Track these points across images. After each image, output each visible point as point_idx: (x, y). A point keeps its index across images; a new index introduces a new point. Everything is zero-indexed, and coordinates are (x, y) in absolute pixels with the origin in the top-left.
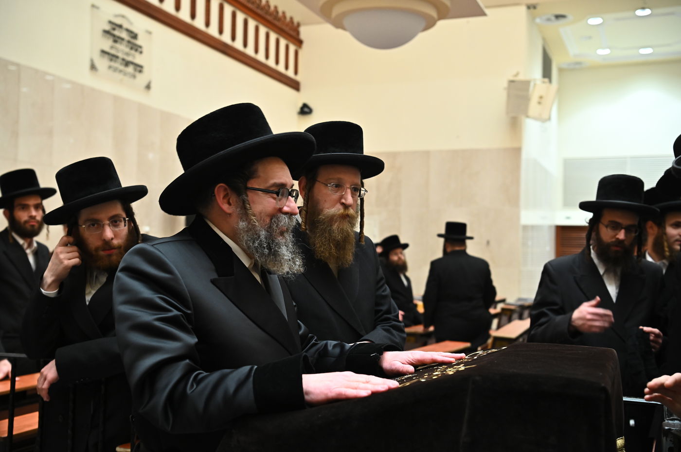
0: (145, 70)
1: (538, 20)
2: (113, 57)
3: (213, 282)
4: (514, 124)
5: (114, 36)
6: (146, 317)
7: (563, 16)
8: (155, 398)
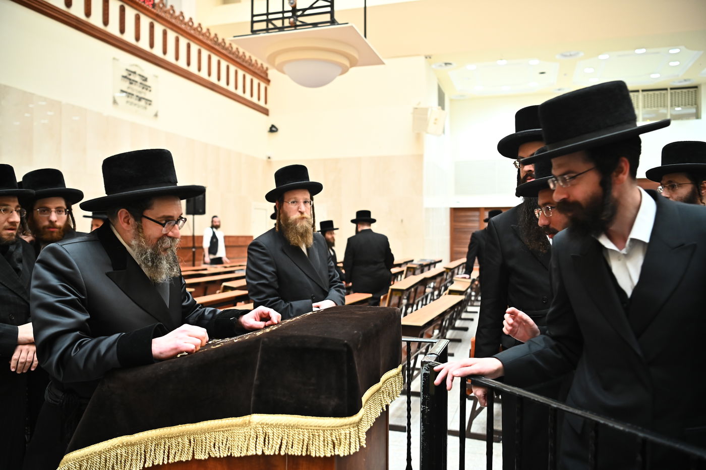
0: (153, 103)
1: (433, 66)
2: (130, 95)
3: (108, 275)
4: (418, 137)
5: (130, 79)
6: (50, 299)
7: (450, 64)
8: (51, 359)
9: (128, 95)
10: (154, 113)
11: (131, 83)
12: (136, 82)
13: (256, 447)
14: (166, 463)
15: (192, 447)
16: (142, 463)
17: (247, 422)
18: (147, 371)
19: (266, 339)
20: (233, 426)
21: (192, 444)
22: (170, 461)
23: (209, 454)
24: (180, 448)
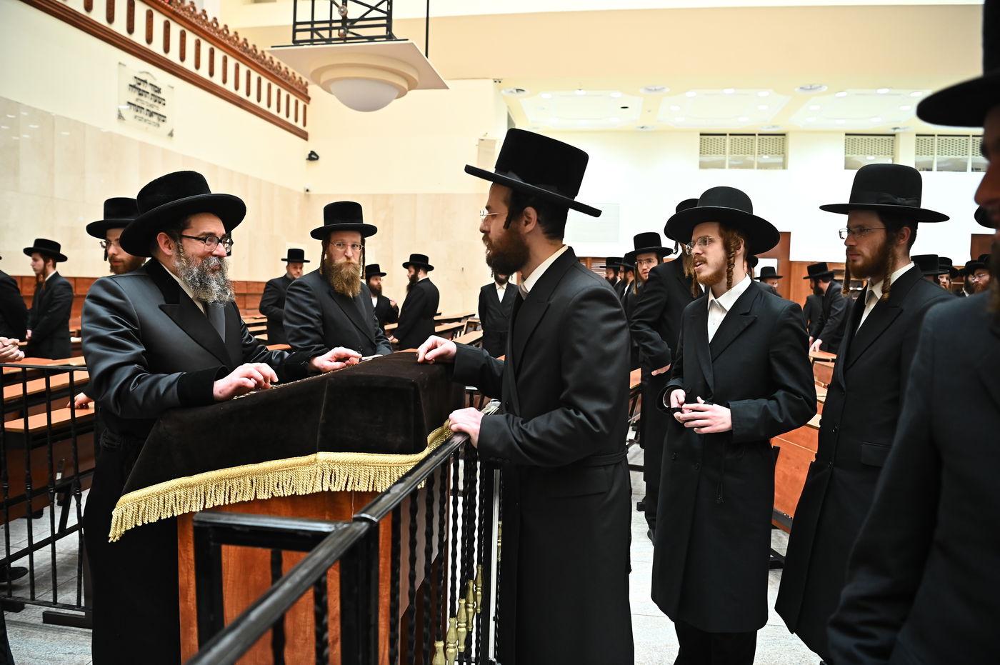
0: (167, 119)
1: (503, 92)
2: (139, 108)
3: (161, 307)
5: (140, 90)
6: (103, 332)
7: (522, 90)
8: (108, 392)
9: (137, 108)
10: (169, 132)
11: (141, 94)
12: (147, 93)
13: (322, 484)
14: (227, 503)
15: (254, 487)
16: (202, 504)
17: (313, 460)
18: (208, 411)
19: (332, 379)
20: (297, 465)
21: (254, 485)
22: (231, 502)
23: (272, 493)
24: (242, 489)
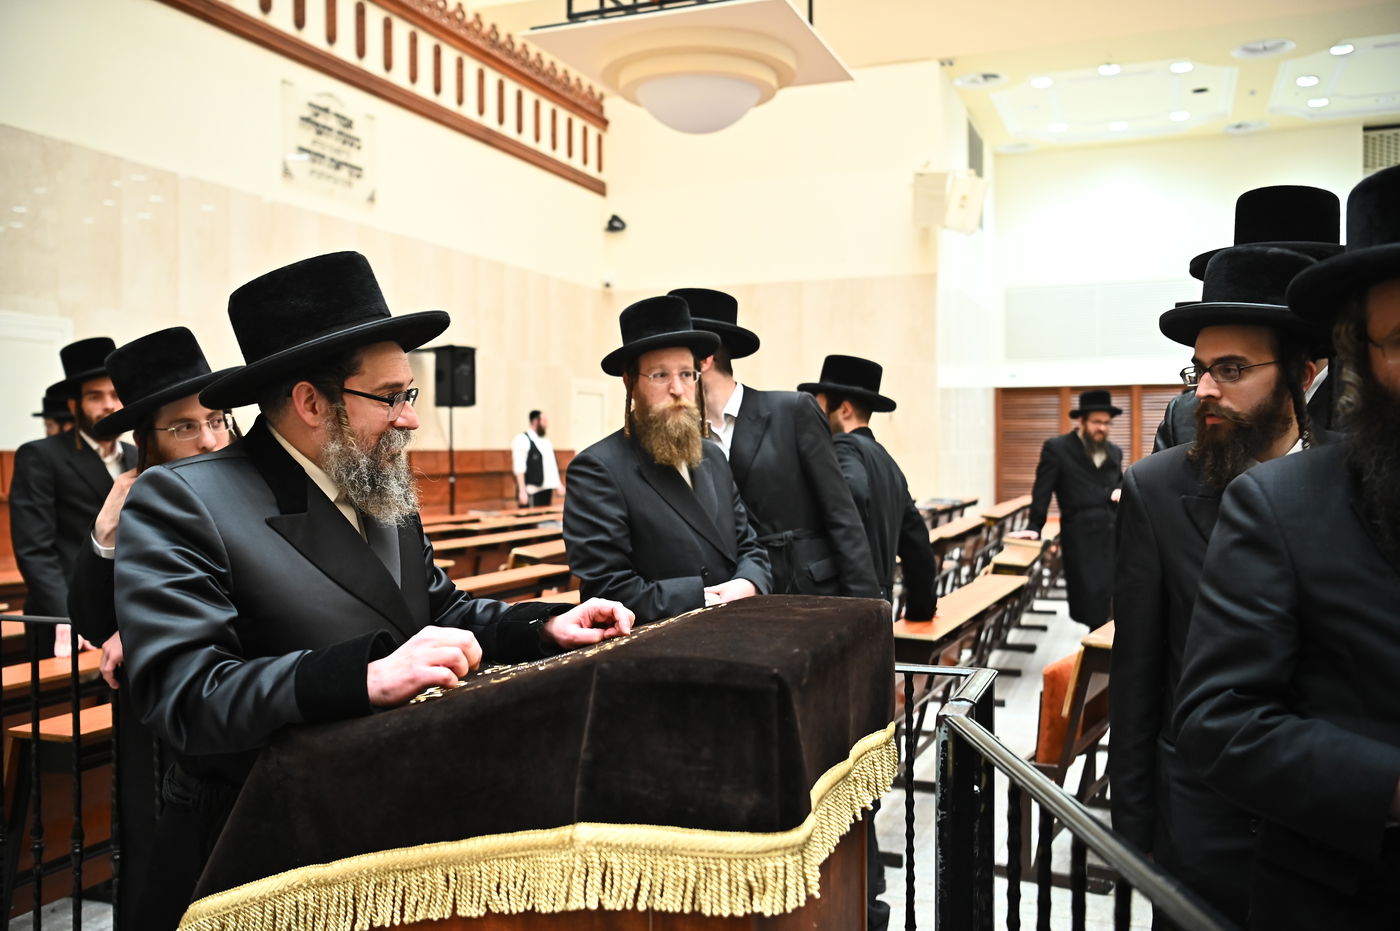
0: (366, 173)
1: (958, 82)
2: (317, 156)
3: (270, 522)
4: (926, 237)
5: (317, 125)
6: (154, 580)
7: (994, 76)
8: (161, 704)
9: (313, 157)
10: (367, 194)
11: (319, 133)
12: (330, 129)
13: (585, 894)
14: (397, 922)
15: (451, 890)
16: (349, 922)
17: (567, 839)
18: (359, 730)
19: (605, 665)
20: (536, 847)
21: (452, 886)
22: (406, 920)
23: (487, 906)
24: (427, 893)
